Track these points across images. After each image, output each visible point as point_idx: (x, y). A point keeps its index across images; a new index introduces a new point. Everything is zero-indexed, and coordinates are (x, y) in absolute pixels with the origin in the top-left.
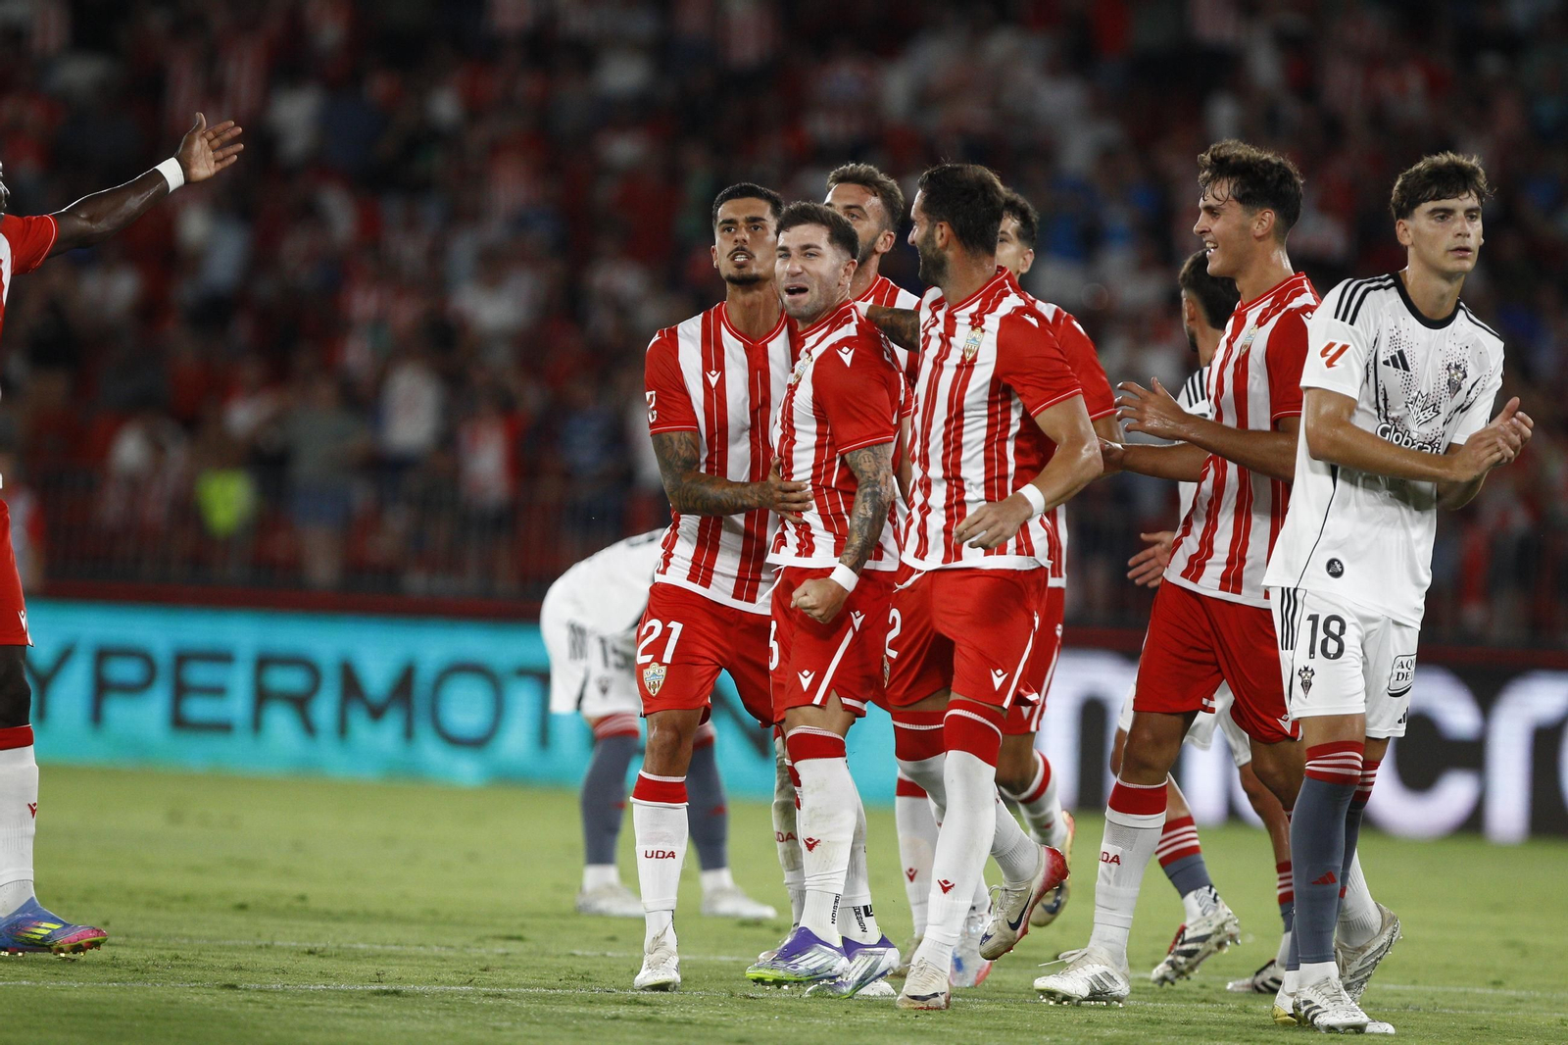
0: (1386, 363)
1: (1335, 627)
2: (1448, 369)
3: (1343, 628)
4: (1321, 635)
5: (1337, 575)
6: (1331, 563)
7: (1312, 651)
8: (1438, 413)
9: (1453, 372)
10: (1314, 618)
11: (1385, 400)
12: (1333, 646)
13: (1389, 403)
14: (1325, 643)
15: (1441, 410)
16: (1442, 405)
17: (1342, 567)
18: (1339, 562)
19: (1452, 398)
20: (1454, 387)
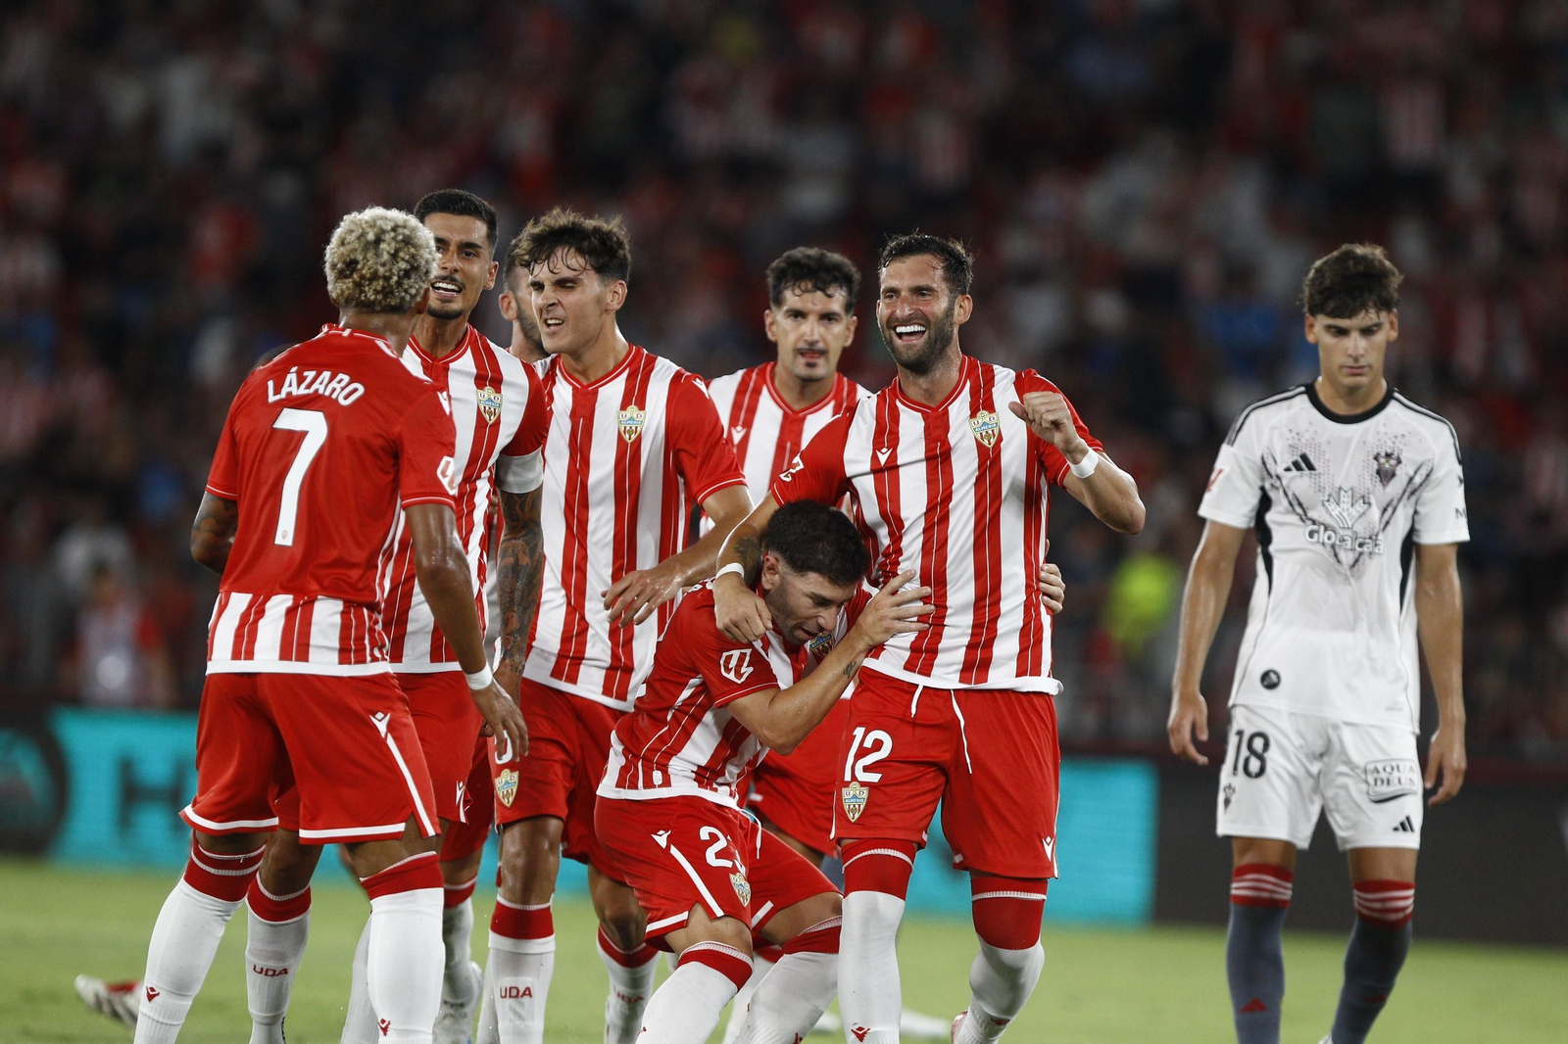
0: (1288, 469)
1: (1258, 744)
2: (1376, 458)
3: (1266, 745)
4: (1245, 752)
5: (1272, 686)
6: (1265, 676)
7: (1235, 768)
8: (1370, 504)
9: (1382, 460)
10: (1240, 733)
11: (1300, 504)
12: (1254, 765)
13: (1305, 506)
14: (1247, 761)
15: (1373, 500)
16: (1372, 497)
17: (1279, 677)
18: (1275, 673)
19: (1384, 486)
20: (1385, 476)
